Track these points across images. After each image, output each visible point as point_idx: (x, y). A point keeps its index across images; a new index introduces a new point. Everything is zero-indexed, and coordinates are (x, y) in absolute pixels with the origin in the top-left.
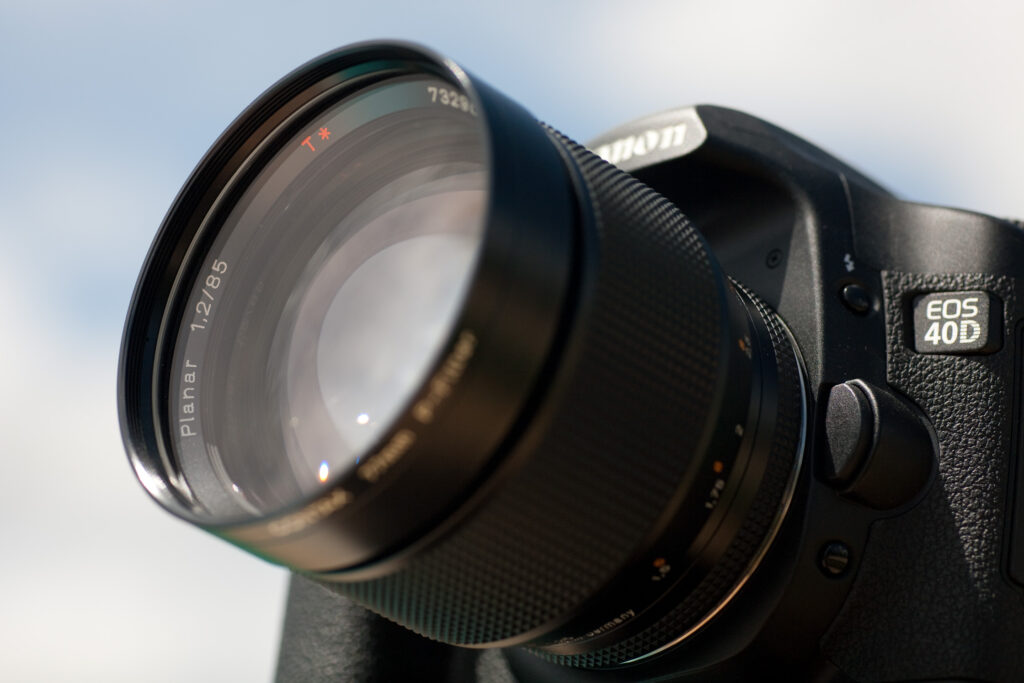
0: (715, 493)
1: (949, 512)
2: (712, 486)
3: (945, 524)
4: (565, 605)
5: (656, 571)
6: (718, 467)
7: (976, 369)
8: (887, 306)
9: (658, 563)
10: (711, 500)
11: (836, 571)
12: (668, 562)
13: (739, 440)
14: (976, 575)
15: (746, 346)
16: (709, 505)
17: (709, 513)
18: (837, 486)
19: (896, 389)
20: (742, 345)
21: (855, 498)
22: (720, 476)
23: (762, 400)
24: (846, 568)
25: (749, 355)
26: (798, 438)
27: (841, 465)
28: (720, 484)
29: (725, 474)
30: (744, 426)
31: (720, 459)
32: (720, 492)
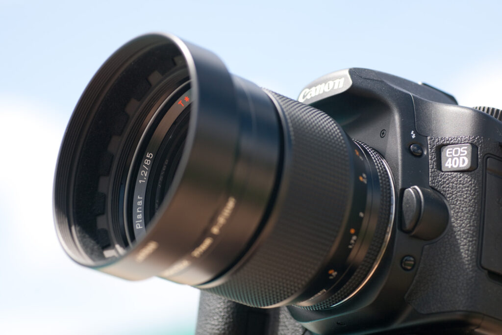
0: (352, 241)
2: (351, 239)
3: (455, 246)
4: (300, 286)
5: (331, 275)
6: (352, 231)
7: (466, 178)
8: (429, 152)
9: (331, 272)
10: (351, 244)
11: (409, 268)
12: (335, 271)
13: (362, 219)
14: (467, 266)
15: (363, 178)
16: (350, 247)
17: (351, 250)
18: (407, 232)
19: (433, 188)
20: (361, 179)
21: (416, 237)
22: (354, 234)
23: (373, 198)
24: (413, 266)
25: (365, 182)
26: (390, 213)
27: (408, 224)
28: (354, 238)
29: (356, 234)
30: (364, 212)
31: (353, 228)
32: (355, 241)
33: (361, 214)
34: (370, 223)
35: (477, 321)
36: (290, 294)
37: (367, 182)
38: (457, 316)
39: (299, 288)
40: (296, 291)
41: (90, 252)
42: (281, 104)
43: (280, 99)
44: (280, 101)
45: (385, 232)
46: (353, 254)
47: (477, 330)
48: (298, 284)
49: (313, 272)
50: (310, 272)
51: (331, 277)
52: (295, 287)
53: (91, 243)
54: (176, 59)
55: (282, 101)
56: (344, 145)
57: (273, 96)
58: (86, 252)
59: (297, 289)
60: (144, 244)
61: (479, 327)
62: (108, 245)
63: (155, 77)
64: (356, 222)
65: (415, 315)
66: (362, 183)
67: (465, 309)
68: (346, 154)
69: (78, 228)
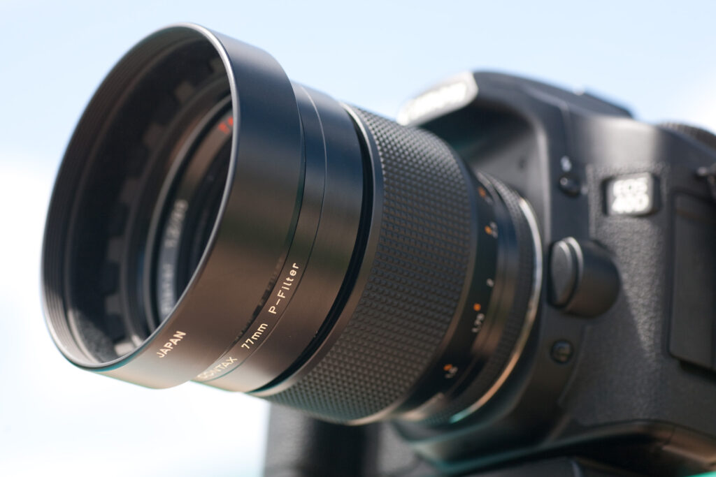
0: (478, 322)
1: (632, 317)
2: (475, 318)
3: (630, 325)
4: (402, 389)
5: (448, 372)
6: (477, 307)
8: (590, 190)
9: (447, 367)
10: (476, 327)
11: (563, 359)
12: (454, 365)
13: (490, 289)
14: (648, 355)
15: (492, 229)
16: (475, 330)
17: (476, 334)
18: (560, 307)
19: (597, 242)
20: (488, 230)
21: (573, 314)
22: (480, 312)
23: (507, 259)
24: (570, 356)
25: (495, 234)
26: (531, 279)
27: (561, 294)
28: (480, 317)
29: (482, 311)
30: (493, 279)
31: (478, 303)
32: (482, 322)
33: (490, 283)
34: (502, 294)
35: (664, 434)
36: (388, 402)
37: (499, 234)
38: (636, 428)
39: (401, 393)
40: (397, 397)
41: (96, 348)
42: (368, 123)
43: (366, 116)
44: (365, 120)
45: (526, 308)
46: (479, 341)
47: (667, 448)
48: (400, 386)
49: (421, 368)
50: (417, 369)
51: (448, 376)
52: (395, 391)
53: (97, 334)
54: (214, 63)
55: (368, 120)
56: (462, 182)
57: (356, 113)
58: (89, 349)
59: (398, 394)
60: (169, 334)
61: (668, 442)
62: (122, 338)
63: (185, 91)
64: (482, 294)
65: (575, 428)
66: (490, 236)
67: (646, 417)
68: (465, 194)
69: (78, 314)
